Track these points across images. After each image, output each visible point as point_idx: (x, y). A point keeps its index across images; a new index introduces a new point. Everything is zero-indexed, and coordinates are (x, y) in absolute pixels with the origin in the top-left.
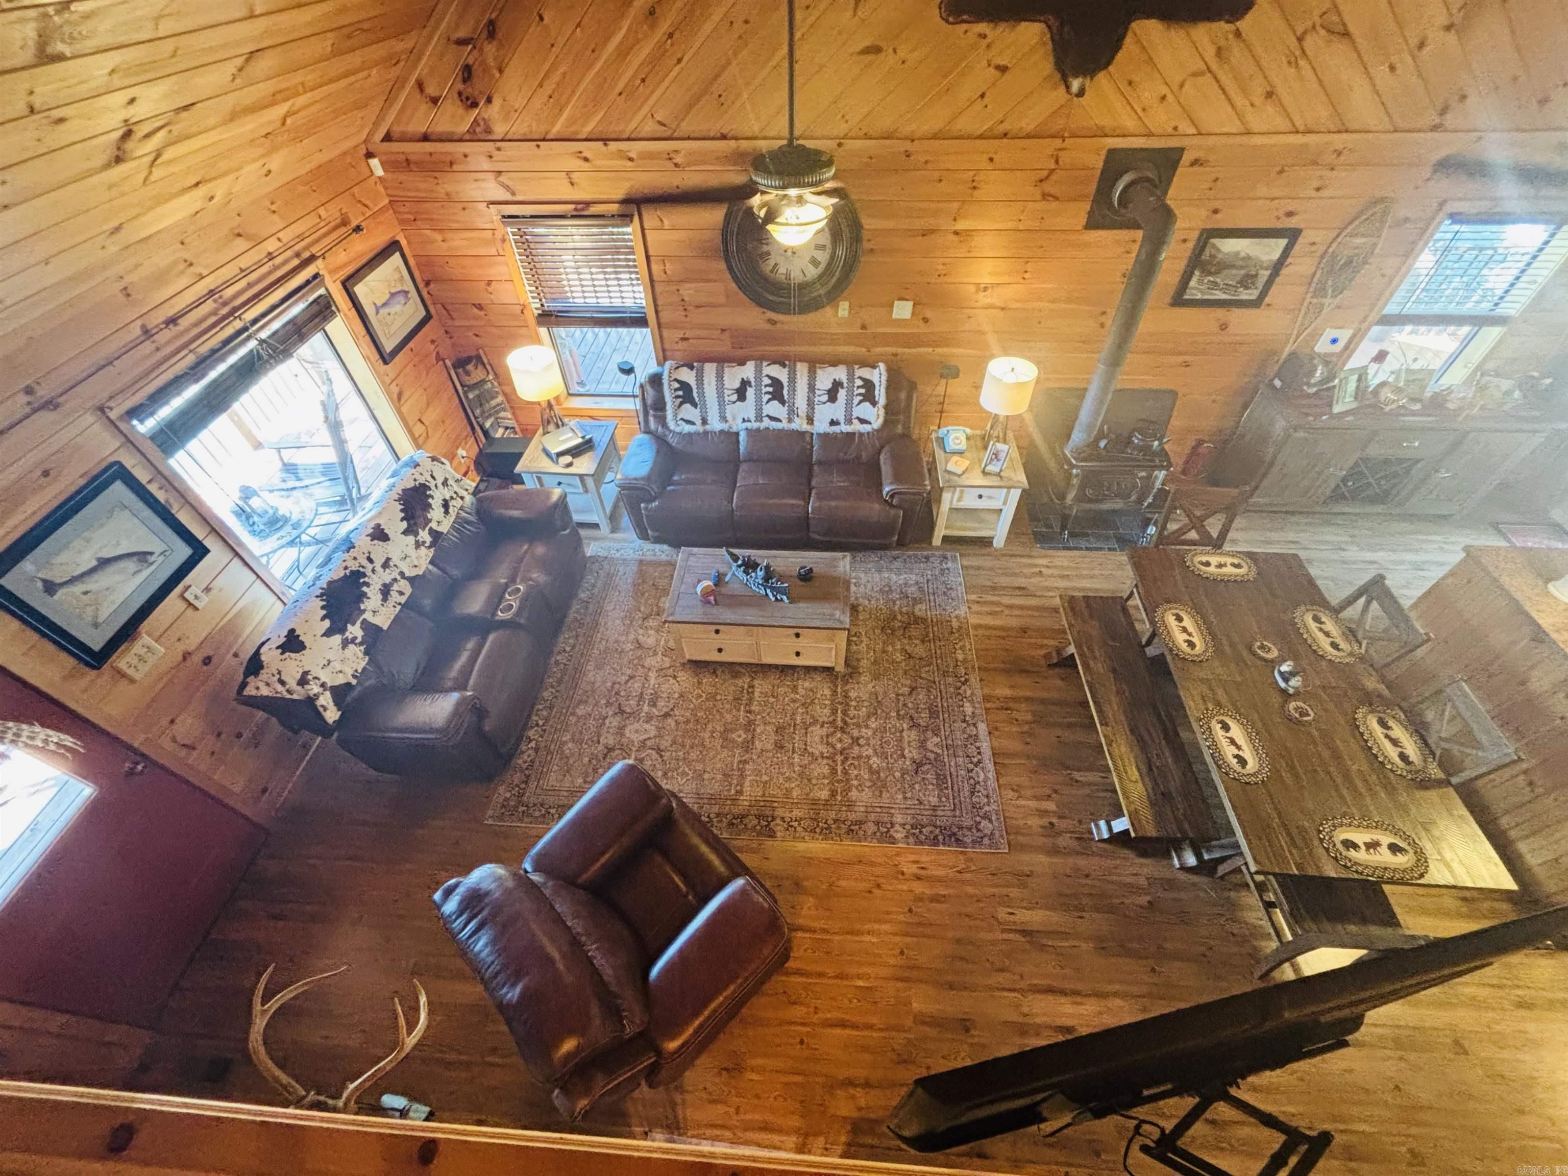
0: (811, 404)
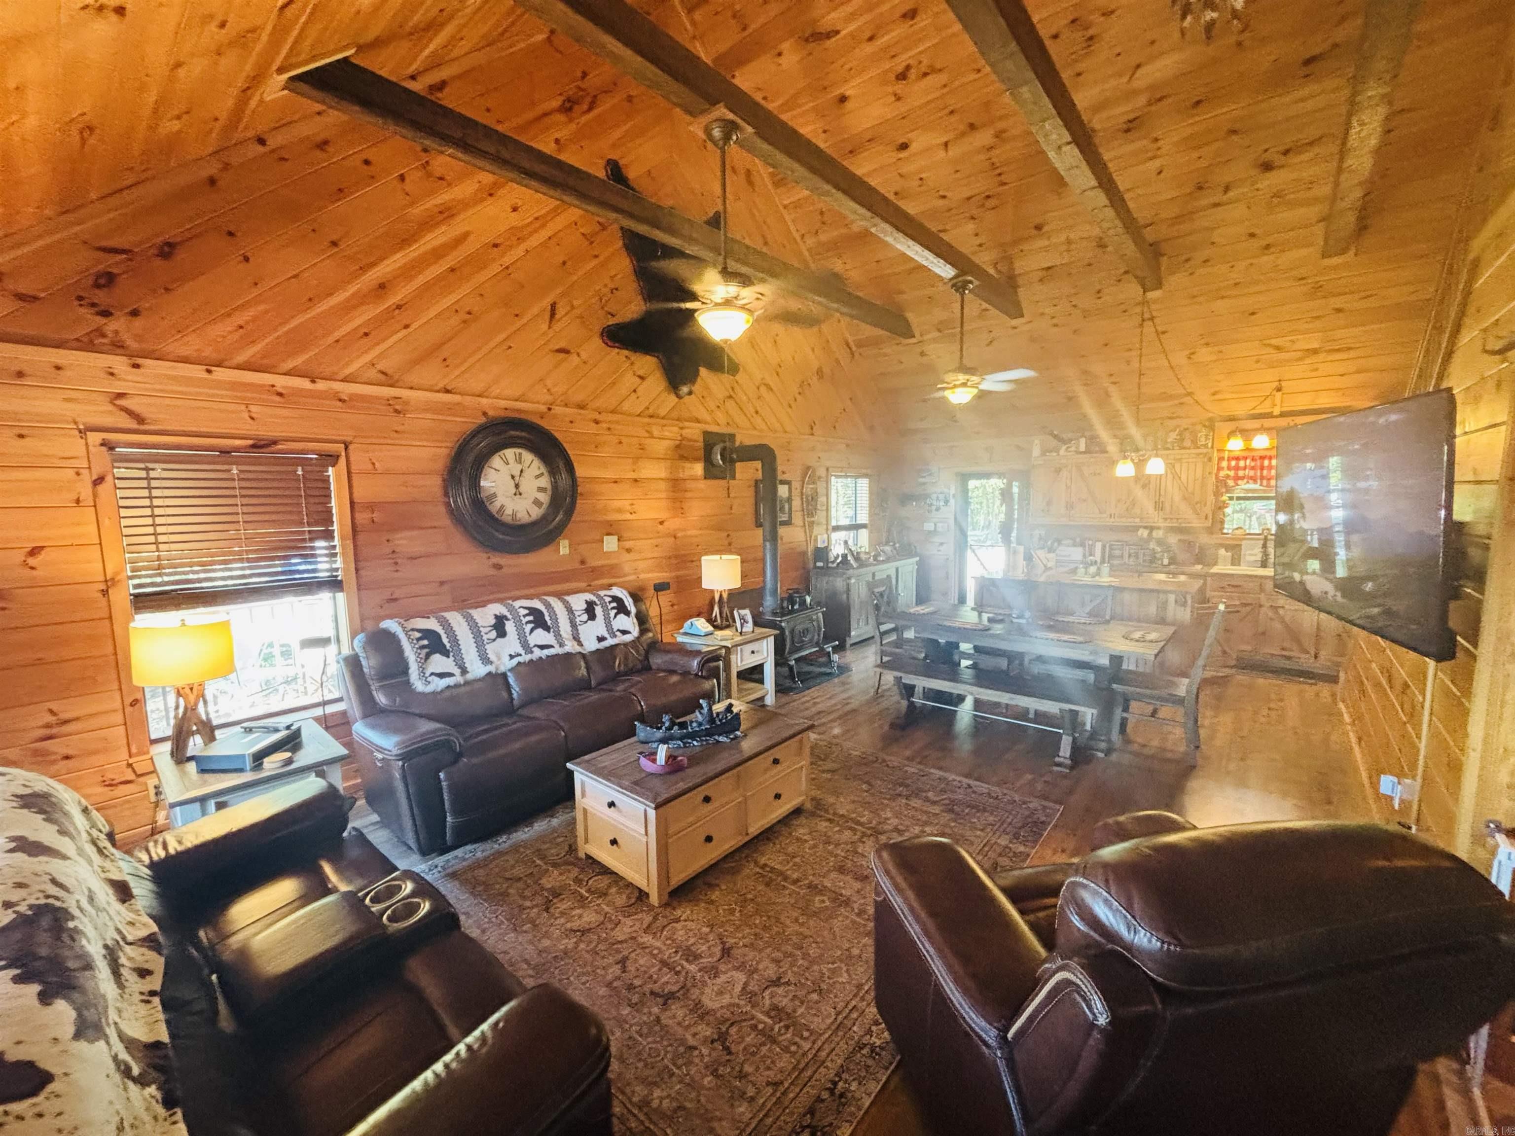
0: (574, 625)
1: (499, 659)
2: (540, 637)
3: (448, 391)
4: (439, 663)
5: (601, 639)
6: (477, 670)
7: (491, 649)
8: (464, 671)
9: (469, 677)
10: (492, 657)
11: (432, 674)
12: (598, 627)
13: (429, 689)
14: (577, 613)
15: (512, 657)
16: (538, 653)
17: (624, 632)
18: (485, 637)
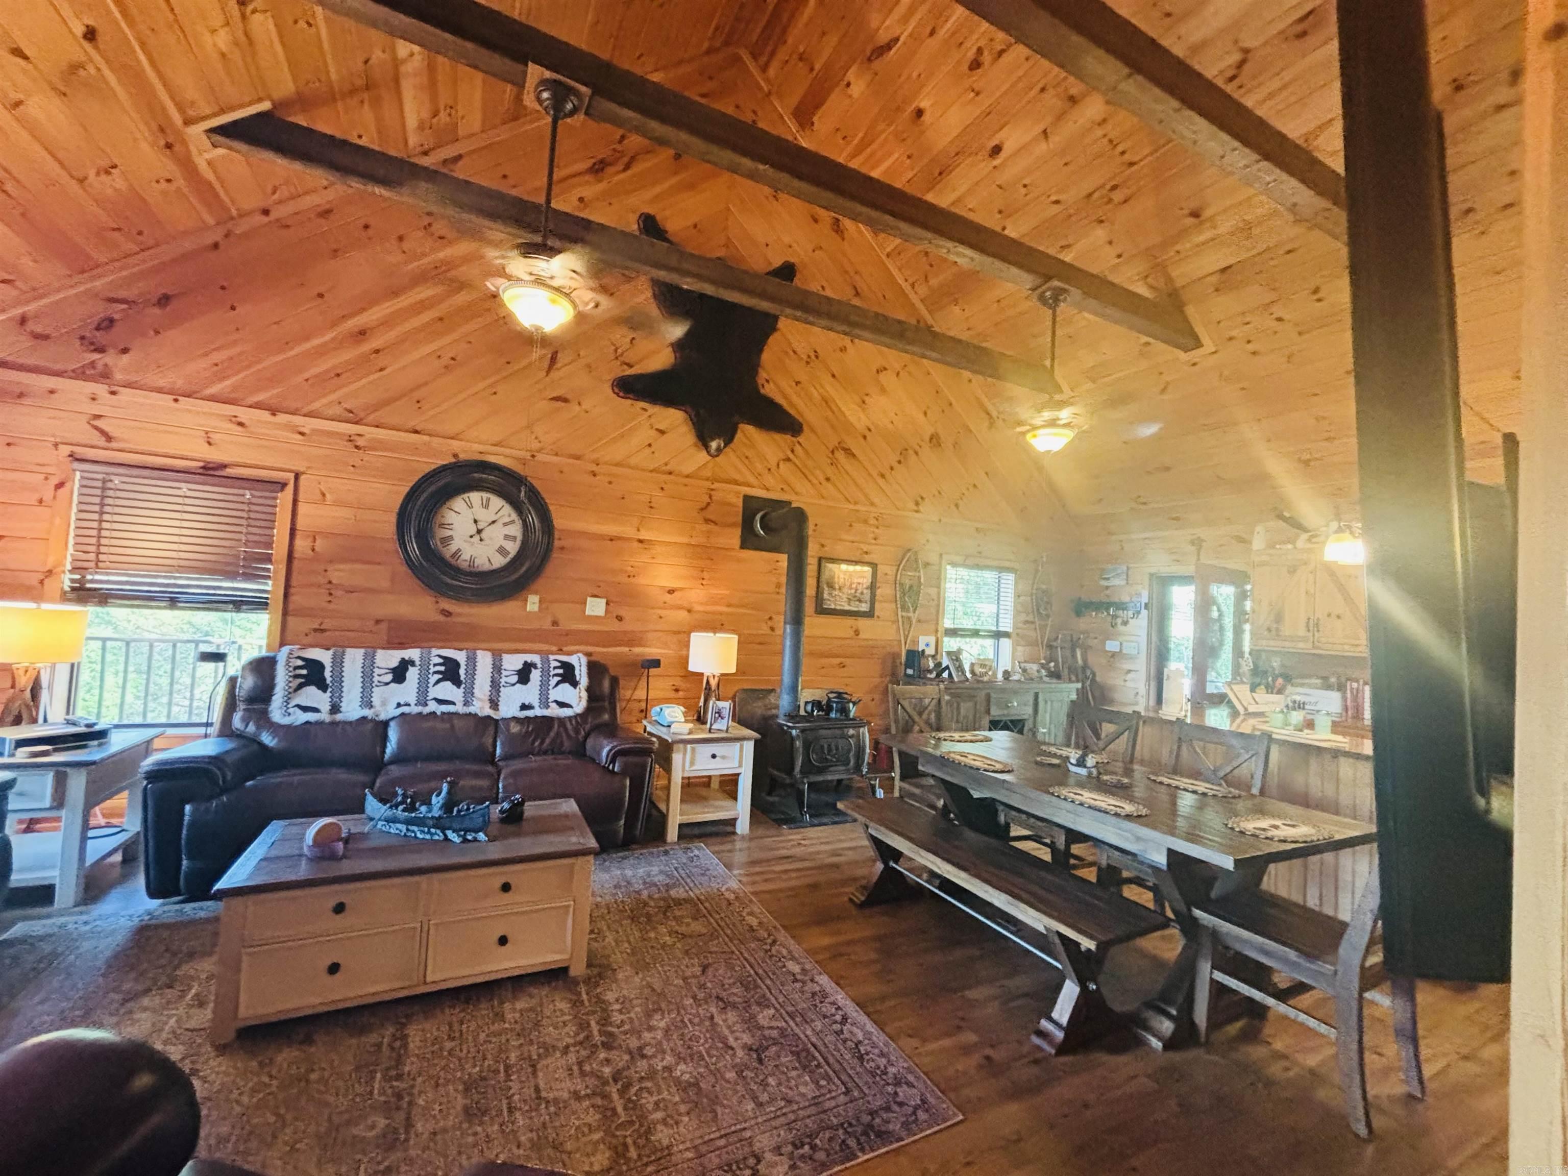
0: (495, 685)
1: (384, 703)
2: (447, 690)
3: (416, 432)
4: (311, 695)
5: (524, 707)
6: (352, 710)
7: (378, 695)
8: (335, 709)
9: (339, 717)
10: (376, 700)
11: (298, 706)
12: (530, 693)
13: (286, 721)
14: (504, 673)
15: (399, 705)
16: (432, 707)
17: (562, 705)
18: (376, 679)
